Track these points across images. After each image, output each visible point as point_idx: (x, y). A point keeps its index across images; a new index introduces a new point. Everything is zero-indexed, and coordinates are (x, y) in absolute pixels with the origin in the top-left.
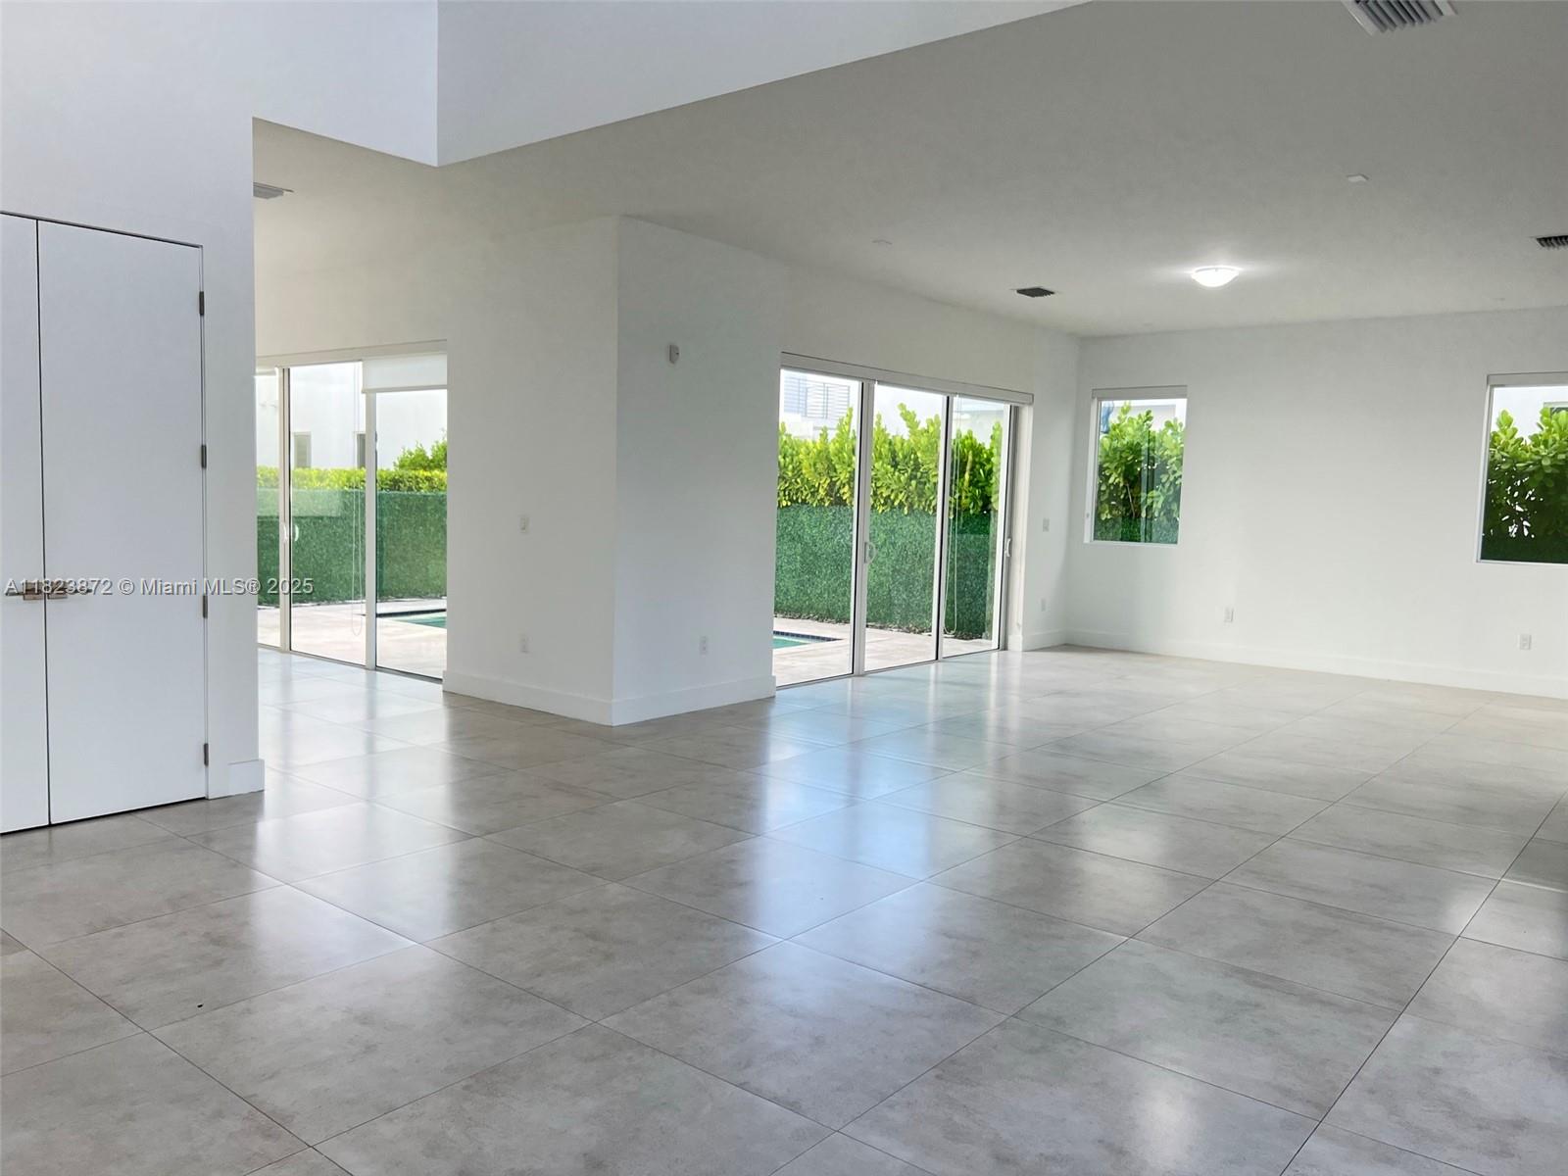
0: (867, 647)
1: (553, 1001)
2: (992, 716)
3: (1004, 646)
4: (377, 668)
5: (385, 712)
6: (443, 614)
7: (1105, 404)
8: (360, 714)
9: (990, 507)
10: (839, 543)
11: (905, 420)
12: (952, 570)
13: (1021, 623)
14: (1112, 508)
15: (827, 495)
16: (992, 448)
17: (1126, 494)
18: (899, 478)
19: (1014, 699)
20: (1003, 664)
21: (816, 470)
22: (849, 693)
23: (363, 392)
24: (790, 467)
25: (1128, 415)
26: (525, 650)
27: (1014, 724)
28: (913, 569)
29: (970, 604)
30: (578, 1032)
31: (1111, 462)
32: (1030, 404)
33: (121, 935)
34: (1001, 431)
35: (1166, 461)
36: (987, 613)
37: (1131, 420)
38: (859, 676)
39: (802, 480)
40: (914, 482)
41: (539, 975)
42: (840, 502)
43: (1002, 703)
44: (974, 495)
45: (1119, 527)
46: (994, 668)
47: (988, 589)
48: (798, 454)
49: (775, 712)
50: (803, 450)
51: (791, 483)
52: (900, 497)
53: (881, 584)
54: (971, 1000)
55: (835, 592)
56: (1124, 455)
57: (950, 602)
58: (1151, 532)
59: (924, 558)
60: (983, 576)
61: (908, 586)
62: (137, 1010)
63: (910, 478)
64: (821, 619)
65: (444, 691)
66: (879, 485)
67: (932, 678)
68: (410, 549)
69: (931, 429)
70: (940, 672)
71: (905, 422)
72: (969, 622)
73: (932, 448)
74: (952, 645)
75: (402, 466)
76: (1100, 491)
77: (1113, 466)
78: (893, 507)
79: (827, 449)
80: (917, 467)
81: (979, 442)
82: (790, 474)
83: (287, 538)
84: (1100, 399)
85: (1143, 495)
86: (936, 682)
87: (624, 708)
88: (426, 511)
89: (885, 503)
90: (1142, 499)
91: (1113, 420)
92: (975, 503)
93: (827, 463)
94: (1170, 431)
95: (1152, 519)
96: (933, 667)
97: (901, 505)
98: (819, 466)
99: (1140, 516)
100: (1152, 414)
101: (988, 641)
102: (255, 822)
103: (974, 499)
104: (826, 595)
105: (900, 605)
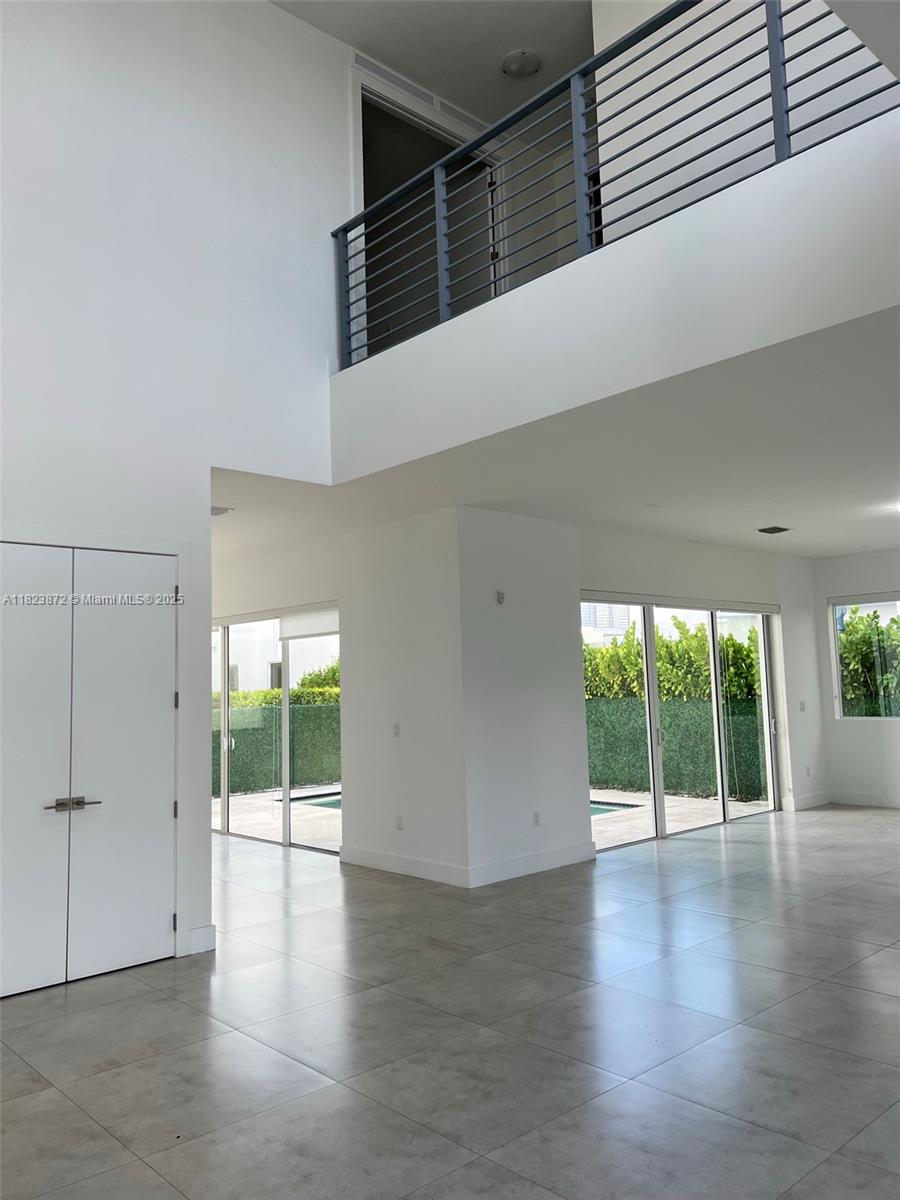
0: (667, 811)
1: (446, 1135)
2: (776, 869)
3: (779, 808)
4: (292, 845)
5: (297, 880)
6: (339, 797)
7: (839, 609)
8: (279, 884)
9: (753, 692)
10: (633, 727)
11: (678, 628)
12: (729, 744)
13: (791, 787)
14: (854, 688)
15: (620, 689)
16: (750, 646)
17: (865, 677)
18: (677, 673)
19: (793, 853)
20: (780, 823)
21: (610, 670)
22: (655, 854)
23: (280, 639)
24: (590, 669)
25: (858, 615)
26: (400, 827)
27: (795, 877)
28: (696, 745)
29: (746, 772)
30: (469, 1166)
31: (850, 653)
32: (778, 613)
33: (118, 1074)
34: (756, 632)
35: (895, 649)
36: (762, 779)
37: (861, 619)
38: (663, 838)
39: (600, 679)
40: (689, 676)
41: (433, 1112)
42: (631, 694)
43: (783, 858)
44: (740, 683)
45: (864, 706)
46: (773, 827)
47: (761, 760)
48: (595, 659)
49: (598, 872)
50: (599, 655)
51: (591, 681)
52: (680, 688)
53: (671, 758)
54: (796, 1136)
55: (634, 766)
56: (859, 647)
57: (731, 771)
58: (890, 707)
59: (705, 736)
60: (755, 749)
61: (693, 759)
62: (133, 1141)
63: (687, 673)
64: (624, 788)
65: (341, 862)
66: (661, 679)
67: (722, 838)
68: (309, 747)
69: (699, 635)
70: (729, 833)
71: (677, 631)
72: (748, 787)
73: (702, 648)
74: (737, 808)
75: (303, 685)
76: (842, 676)
77: (851, 656)
78: (674, 696)
79: (617, 653)
80: (691, 664)
81: (738, 641)
82: (590, 674)
83: (226, 748)
84: (834, 605)
85: (879, 677)
86: (726, 842)
87: (478, 872)
88: (321, 718)
89: (668, 693)
90: (879, 681)
91: (846, 618)
92: (742, 690)
93: (618, 664)
94: (895, 626)
95: (889, 696)
96: (722, 827)
97: (681, 694)
98: (612, 667)
99: (878, 695)
100: (878, 613)
101: (765, 803)
102: (209, 977)
103: (739, 687)
104: (627, 769)
105: (688, 775)
